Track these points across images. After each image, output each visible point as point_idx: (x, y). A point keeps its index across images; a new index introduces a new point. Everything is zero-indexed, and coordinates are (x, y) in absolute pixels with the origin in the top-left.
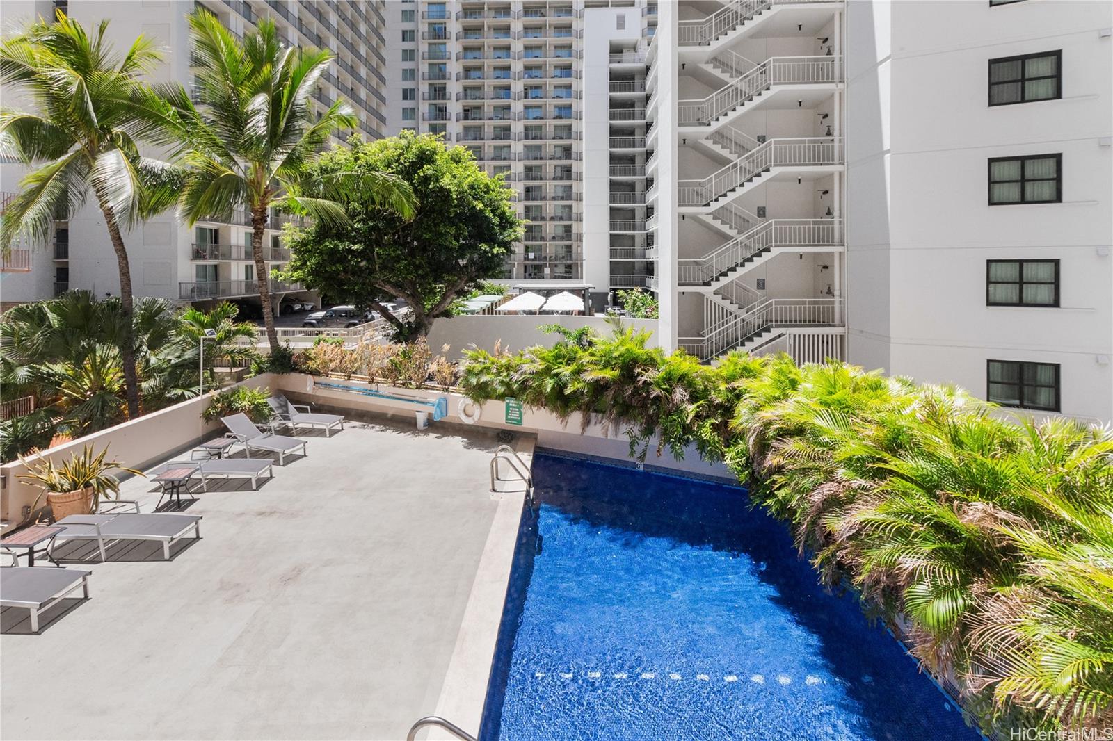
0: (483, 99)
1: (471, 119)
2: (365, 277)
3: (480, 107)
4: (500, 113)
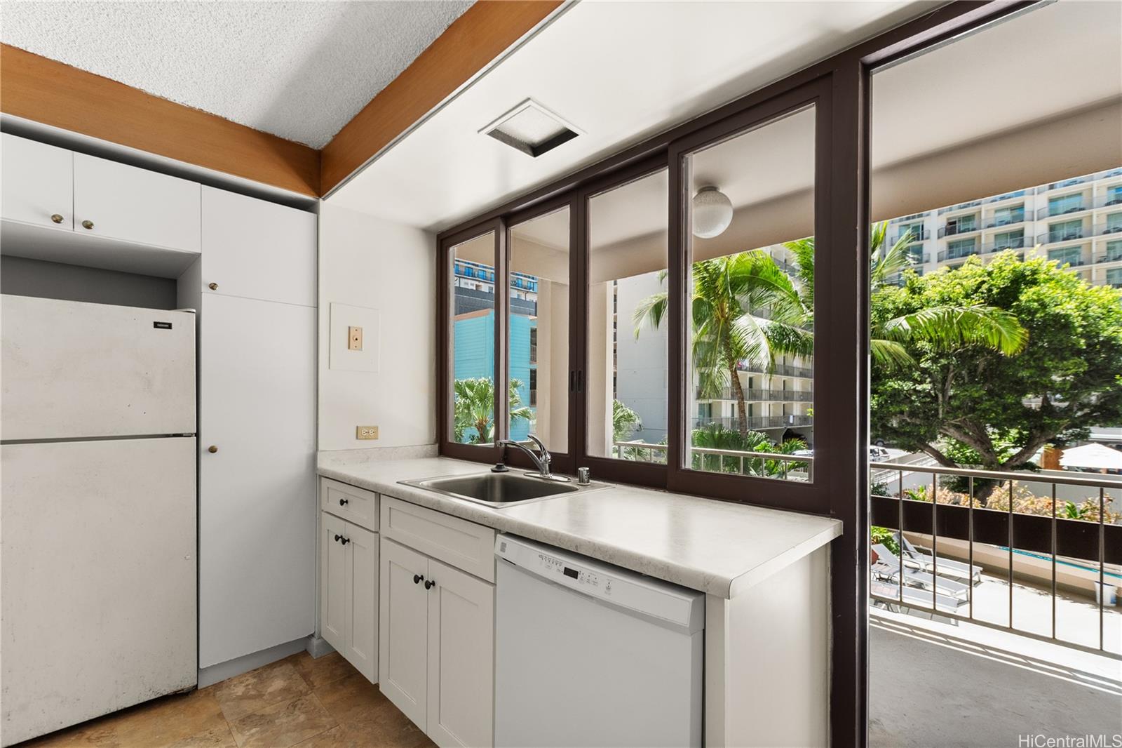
1: (960, 232)
2: (929, 419)
3: (974, 215)
4: (1006, 215)
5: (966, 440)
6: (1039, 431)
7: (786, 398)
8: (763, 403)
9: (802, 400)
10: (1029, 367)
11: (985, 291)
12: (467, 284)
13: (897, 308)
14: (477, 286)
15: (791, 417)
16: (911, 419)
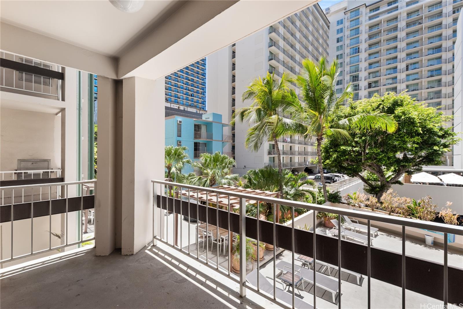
0: (380, 76)
1: (373, 88)
2: (358, 163)
3: (378, 81)
4: (390, 81)
5: (374, 171)
6: (402, 168)
7: (305, 154)
8: (296, 156)
9: (312, 155)
10: (398, 140)
11: (381, 108)
12: (174, 106)
13: (346, 116)
14: (178, 107)
15: (307, 162)
16: (351, 163)
